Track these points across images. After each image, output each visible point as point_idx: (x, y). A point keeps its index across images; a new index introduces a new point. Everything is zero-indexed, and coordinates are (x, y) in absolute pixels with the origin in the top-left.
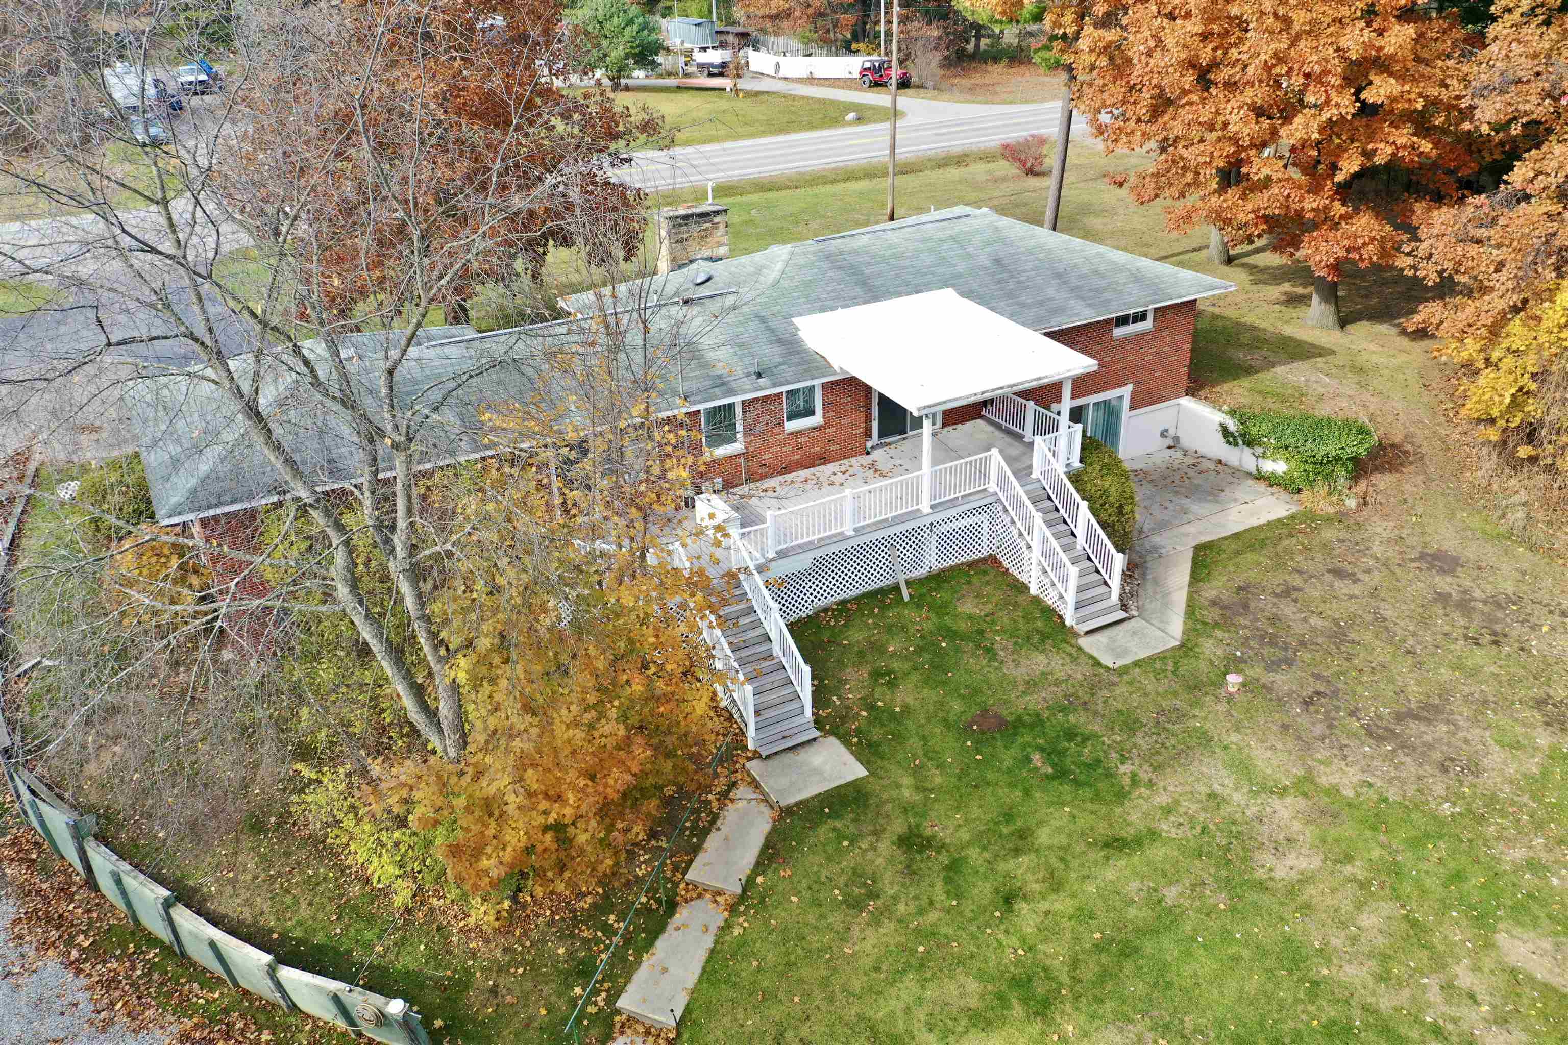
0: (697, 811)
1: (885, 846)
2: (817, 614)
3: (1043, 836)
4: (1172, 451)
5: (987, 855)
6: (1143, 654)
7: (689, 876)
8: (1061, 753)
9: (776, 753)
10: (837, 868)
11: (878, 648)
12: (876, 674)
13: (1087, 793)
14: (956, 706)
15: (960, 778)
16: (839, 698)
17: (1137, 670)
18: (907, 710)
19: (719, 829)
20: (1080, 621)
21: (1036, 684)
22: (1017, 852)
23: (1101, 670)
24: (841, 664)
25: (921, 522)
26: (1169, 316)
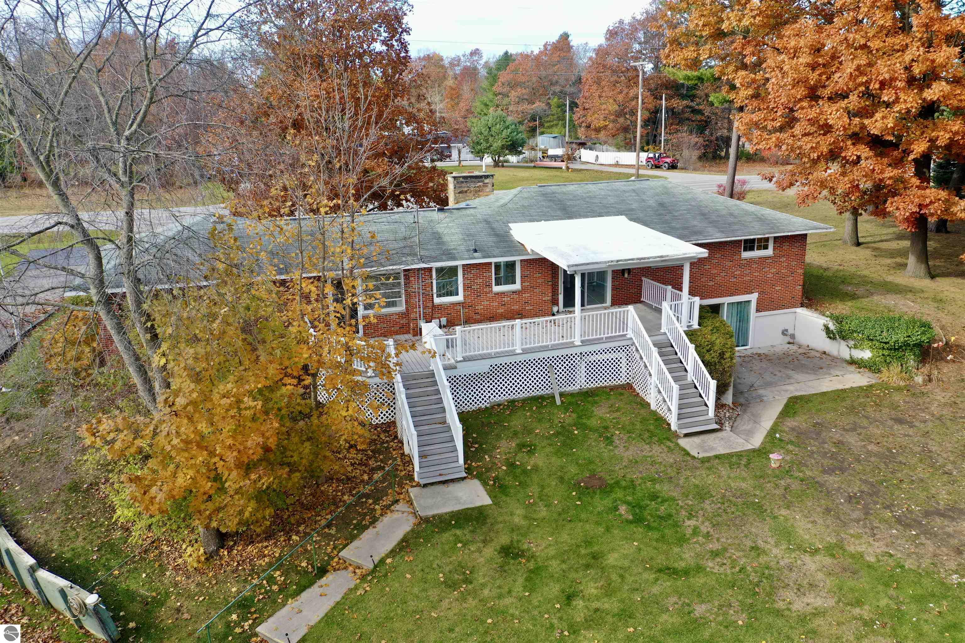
0: (365, 514)
1: (489, 551)
2: (492, 407)
3: (612, 559)
4: (791, 346)
5: (564, 566)
6: (722, 451)
7: (341, 554)
8: (642, 508)
9: (432, 484)
10: (448, 560)
11: (529, 431)
12: (521, 446)
13: (655, 535)
14: (573, 470)
15: (560, 514)
16: (490, 456)
17: (717, 461)
18: (536, 469)
19: (374, 527)
20: (680, 427)
21: (637, 462)
22: (588, 566)
23: (689, 458)
24: (498, 437)
25: (573, 351)
26: (786, 246)
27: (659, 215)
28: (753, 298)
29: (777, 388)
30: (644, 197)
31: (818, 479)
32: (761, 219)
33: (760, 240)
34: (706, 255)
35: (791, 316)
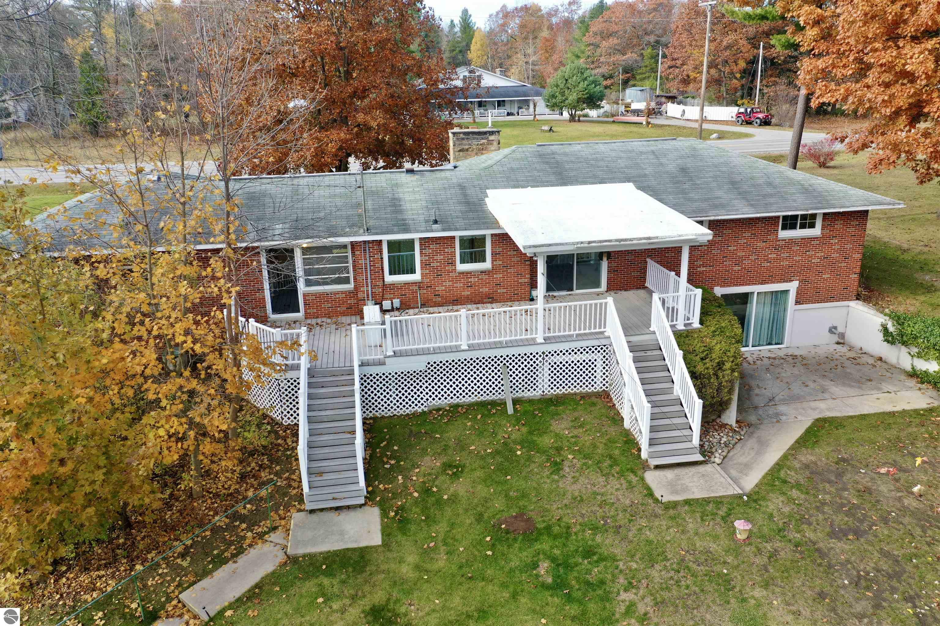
0: (231, 543)
1: (355, 612)
2: (430, 412)
4: (839, 347)
6: (698, 494)
7: (182, 595)
8: (568, 567)
9: (322, 510)
11: (461, 446)
12: (447, 466)
13: (574, 610)
14: (498, 504)
15: (461, 567)
16: (405, 478)
17: (686, 508)
18: (454, 499)
19: (235, 562)
20: (652, 455)
21: (582, 500)
23: (650, 501)
24: (424, 452)
25: (533, 349)
26: (839, 225)
27: (677, 182)
28: (793, 287)
29: (805, 405)
30: (663, 160)
31: (821, 545)
32: (807, 191)
33: (804, 217)
34: (710, 238)
35: (844, 310)
